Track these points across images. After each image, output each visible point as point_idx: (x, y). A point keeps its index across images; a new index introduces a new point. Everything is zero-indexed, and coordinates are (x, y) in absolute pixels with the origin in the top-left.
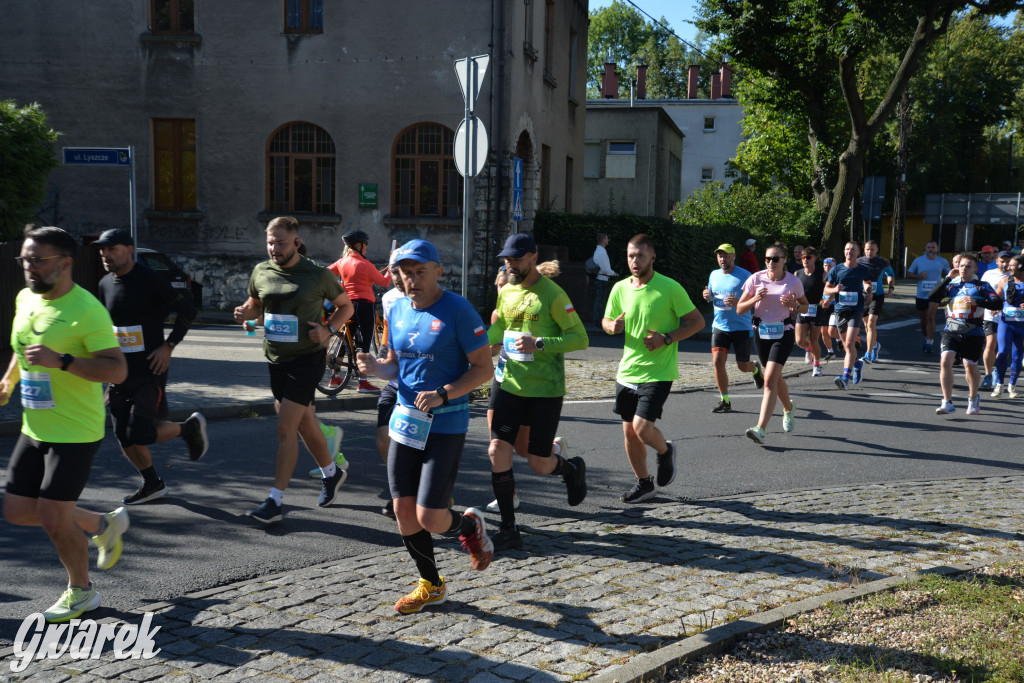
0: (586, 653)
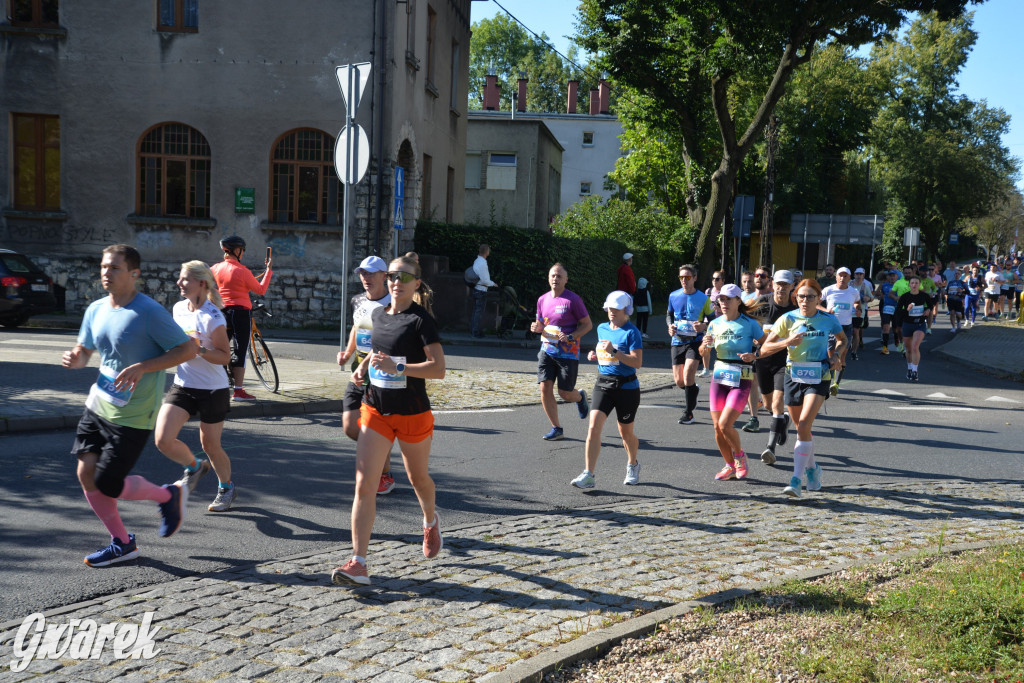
0: (464, 661)
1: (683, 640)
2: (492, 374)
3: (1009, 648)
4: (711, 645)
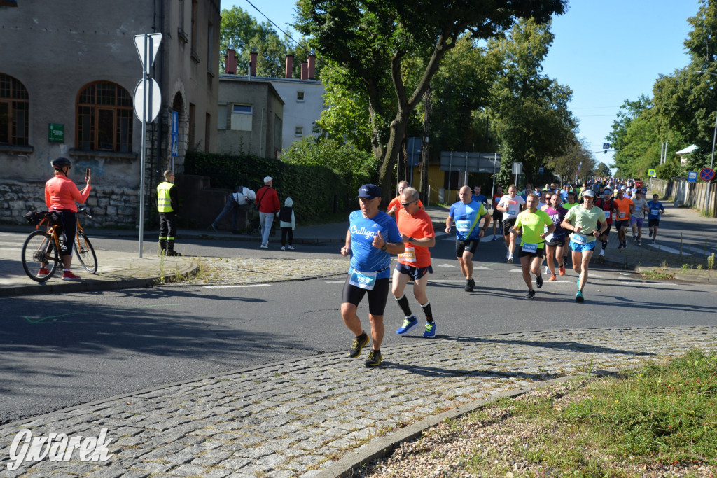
0: (288, 463)
1: (442, 442)
2: (249, 260)
3: (664, 438)
4: (461, 445)
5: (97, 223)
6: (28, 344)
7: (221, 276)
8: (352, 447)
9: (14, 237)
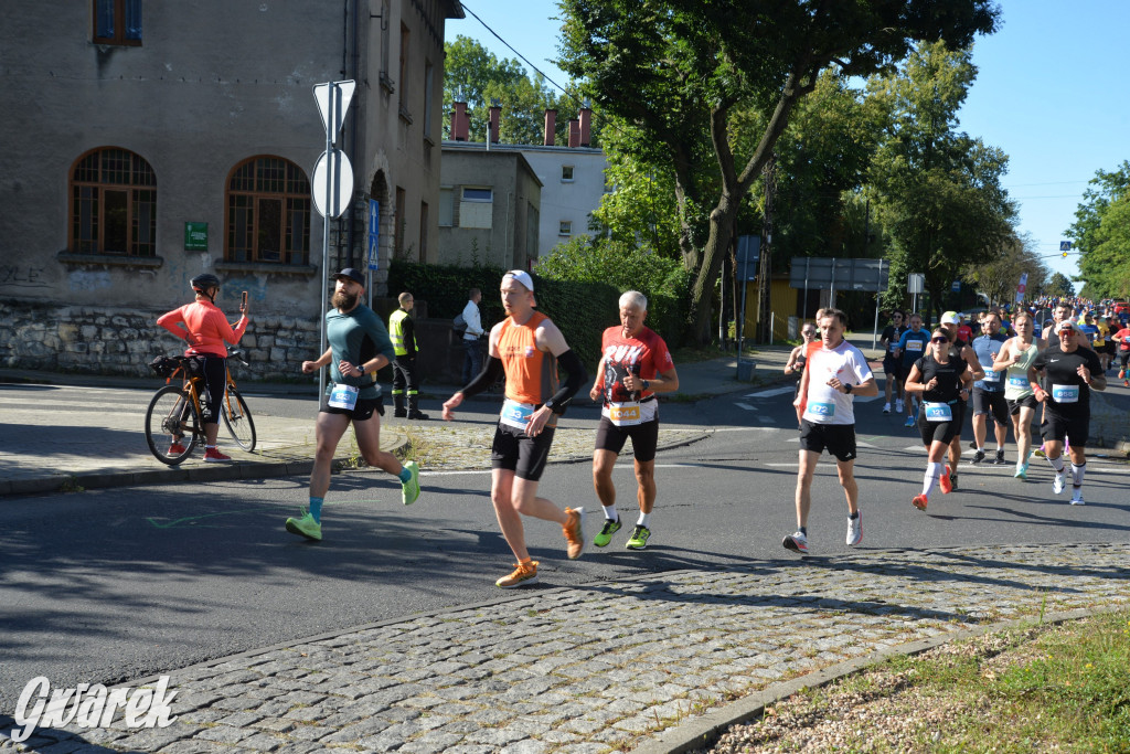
1: (796, 726)
4: (828, 731)
5: (256, 373)
6: (153, 560)
7: (445, 455)
8: (651, 731)
9: (132, 396)
